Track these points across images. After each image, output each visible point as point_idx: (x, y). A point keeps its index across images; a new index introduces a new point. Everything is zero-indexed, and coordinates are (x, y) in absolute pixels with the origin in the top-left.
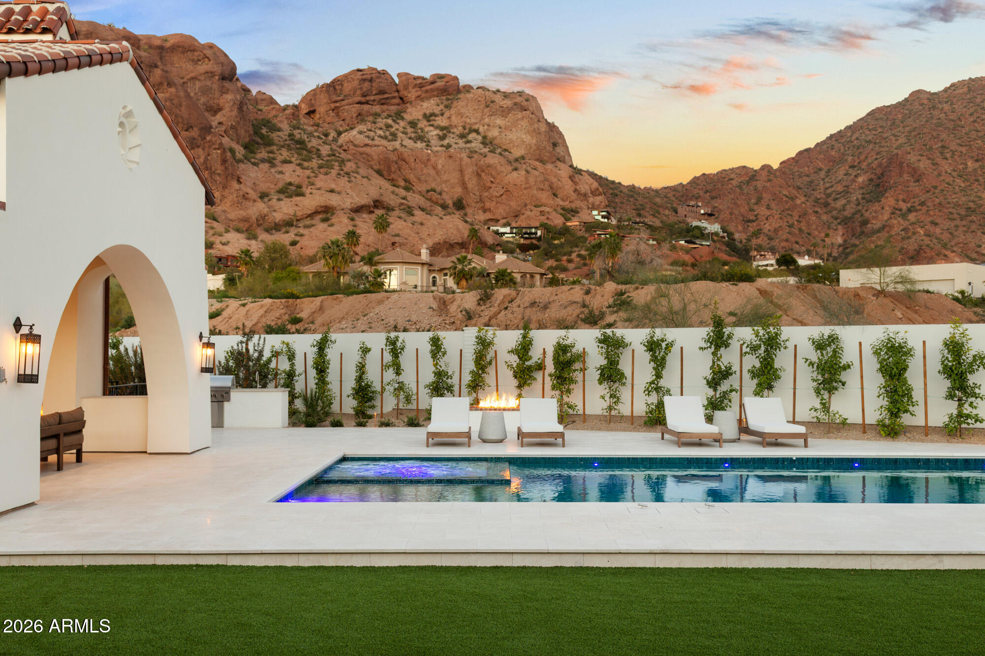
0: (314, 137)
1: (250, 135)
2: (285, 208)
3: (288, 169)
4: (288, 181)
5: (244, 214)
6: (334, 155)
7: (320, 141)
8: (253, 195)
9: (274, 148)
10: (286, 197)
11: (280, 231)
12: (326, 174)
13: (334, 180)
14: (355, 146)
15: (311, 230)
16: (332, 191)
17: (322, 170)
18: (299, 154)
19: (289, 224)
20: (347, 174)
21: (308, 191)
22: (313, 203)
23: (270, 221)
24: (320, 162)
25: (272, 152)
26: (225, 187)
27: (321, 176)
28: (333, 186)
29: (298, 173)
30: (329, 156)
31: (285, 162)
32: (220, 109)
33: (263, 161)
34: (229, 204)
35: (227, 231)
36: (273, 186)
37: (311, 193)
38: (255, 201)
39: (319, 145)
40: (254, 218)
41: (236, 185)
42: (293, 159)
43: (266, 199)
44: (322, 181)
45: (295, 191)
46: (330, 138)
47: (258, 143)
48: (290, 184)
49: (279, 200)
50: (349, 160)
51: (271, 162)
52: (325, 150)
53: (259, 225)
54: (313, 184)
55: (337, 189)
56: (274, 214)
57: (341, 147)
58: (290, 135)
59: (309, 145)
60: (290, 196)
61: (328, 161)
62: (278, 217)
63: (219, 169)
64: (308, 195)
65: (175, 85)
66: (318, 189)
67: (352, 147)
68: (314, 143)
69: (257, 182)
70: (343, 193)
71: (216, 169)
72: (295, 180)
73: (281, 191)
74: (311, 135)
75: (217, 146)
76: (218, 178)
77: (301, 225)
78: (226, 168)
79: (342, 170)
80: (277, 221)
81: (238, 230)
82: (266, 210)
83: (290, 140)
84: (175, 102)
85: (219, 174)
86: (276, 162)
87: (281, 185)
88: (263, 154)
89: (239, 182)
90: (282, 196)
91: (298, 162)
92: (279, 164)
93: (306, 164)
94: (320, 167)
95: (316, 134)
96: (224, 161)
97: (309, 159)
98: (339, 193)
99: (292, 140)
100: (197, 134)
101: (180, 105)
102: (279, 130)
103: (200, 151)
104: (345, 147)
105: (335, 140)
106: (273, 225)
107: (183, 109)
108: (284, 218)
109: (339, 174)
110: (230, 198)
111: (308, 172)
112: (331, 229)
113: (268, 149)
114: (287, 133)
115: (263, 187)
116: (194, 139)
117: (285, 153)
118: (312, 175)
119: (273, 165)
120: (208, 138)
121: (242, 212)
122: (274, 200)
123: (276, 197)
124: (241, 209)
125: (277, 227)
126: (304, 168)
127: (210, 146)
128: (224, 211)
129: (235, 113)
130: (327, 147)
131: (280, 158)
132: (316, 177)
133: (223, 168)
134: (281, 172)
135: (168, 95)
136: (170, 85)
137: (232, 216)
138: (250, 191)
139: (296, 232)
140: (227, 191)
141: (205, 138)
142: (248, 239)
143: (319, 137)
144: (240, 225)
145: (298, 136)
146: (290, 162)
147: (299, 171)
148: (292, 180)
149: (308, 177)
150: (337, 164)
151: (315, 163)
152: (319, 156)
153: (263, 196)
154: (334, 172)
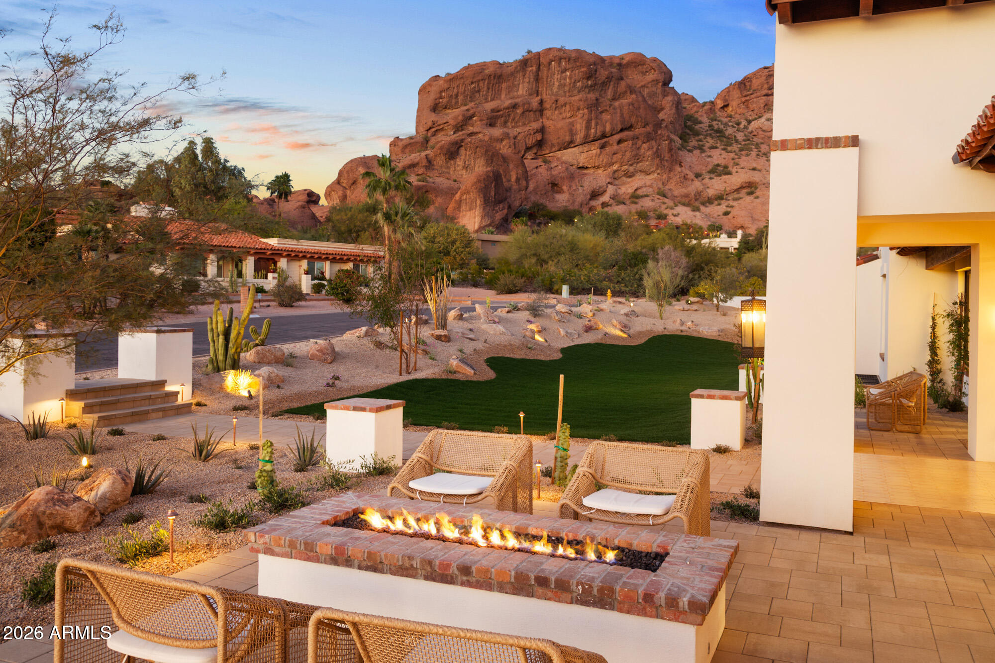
0: (729, 126)
1: (682, 128)
2: (716, 185)
3: (716, 153)
4: (716, 163)
5: (686, 191)
6: (749, 140)
7: (735, 130)
8: (691, 175)
9: (701, 137)
10: (716, 176)
11: (712, 203)
12: (747, 155)
13: (755, 160)
14: (764, 131)
15: (739, 202)
16: (754, 169)
17: (743, 153)
18: (722, 141)
19: (720, 198)
20: (765, 154)
21: (734, 170)
22: (739, 180)
23: (704, 196)
24: (739, 146)
25: (700, 140)
26: (670, 171)
27: (744, 158)
28: (755, 165)
29: (723, 156)
30: (744, 140)
31: (713, 147)
32: (662, 109)
33: (695, 148)
34: (674, 184)
35: (676, 206)
36: (704, 168)
37: (737, 172)
38: (693, 180)
39: (735, 132)
40: (693, 194)
41: (679, 169)
42: (718, 145)
43: (700, 179)
44: (744, 161)
45: (723, 171)
46: (742, 126)
47: (688, 134)
48: (718, 165)
49: (711, 178)
50: (762, 143)
51: (701, 148)
52: (740, 136)
53: (696, 200)
54: (738, 164)
55: (759, 167)
56: (708, 190)
57: (751, 132)
58: (710, 126)
59: (727, 133)
60: (720, 175)
61: (745, 145)
62: (711, 192)
63: (667, 156)
64: (734, 174)
65: (635, 92)
66: (743, 168)
67: (761, 132)
68: (729, 131)
69: (692, 165)
70: (763, 170)
71: (664, 157)
72: (722, 162)
73: (711, 172)
74: (726, 125)
75: (665, 138)
76: (666, 164)
77: (730, 198)
78: (672, 155)
79: (760, 151)
80: (710, 195)
81: (684, 205)
82: (701, 188)
83: (711, 130)
84: (636, 105)
85: (667, 160)
86: (704, 148)
87: (710, 167)
88: (693, 143)
89: (681, 166)
90: (712, 176)
91: (723, 147)
92: (707, 150)
93: (729, 149)
94: (741, 150)
95: (730, 124)
96: (670, 150)
97: (731, 145)
98: (759, 171)
99: (713, 130)
100: (652, 128)
101: (639, 108)
102: (701, 123)
103: (653, 143)
104: (755, 133)
105: (746, 127)
106: (707, 199)
107: (641, 110)
108: (716, 193)
109: (758, 155)
110: (675, 179)
111: (732, 155)
112: (758, 201)
113: (697, 138)
114: (707, 124)
115: (697, 169)
116: (650, 133)
117: (710, 142)
118: (736, 157)
119: (703, 151)
120: (659, 132)
121: (683, 190)
122: (707, 179)
123: (708, 177)
124: (683, 187)
125: (709, 201)
126: (728, 152)
127: (660, 139)
128: (670, 190)
129: (673, 111)
130: (741, 134)
131: (708, 145)
132: (739, 158)
133: (669, 155)
134: (710, 156)
135: (631, 100)
136: (631, 93)
137: (676, 193)
138: (688, 172)
139: (726, 204)
140: (672, 173)
141: (657, 132)
142: (693, 211)
143: (733, 126)
144: (683, 200)
145: (716, 127)
146: (716, 148)
147: (725, 154)
148: (720, 162)
149: (733, 159)
150: (753, 147)
151: (735, 147)
152: (737, 141)
153: (698, 175)
154: (754, 153)
